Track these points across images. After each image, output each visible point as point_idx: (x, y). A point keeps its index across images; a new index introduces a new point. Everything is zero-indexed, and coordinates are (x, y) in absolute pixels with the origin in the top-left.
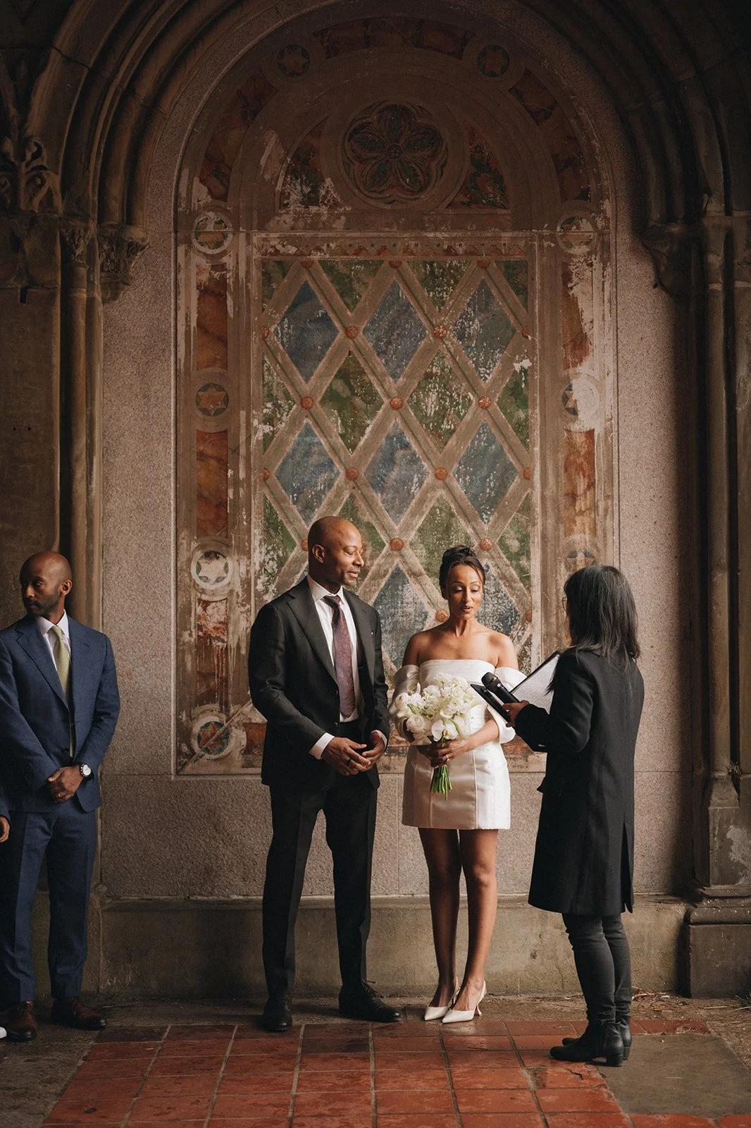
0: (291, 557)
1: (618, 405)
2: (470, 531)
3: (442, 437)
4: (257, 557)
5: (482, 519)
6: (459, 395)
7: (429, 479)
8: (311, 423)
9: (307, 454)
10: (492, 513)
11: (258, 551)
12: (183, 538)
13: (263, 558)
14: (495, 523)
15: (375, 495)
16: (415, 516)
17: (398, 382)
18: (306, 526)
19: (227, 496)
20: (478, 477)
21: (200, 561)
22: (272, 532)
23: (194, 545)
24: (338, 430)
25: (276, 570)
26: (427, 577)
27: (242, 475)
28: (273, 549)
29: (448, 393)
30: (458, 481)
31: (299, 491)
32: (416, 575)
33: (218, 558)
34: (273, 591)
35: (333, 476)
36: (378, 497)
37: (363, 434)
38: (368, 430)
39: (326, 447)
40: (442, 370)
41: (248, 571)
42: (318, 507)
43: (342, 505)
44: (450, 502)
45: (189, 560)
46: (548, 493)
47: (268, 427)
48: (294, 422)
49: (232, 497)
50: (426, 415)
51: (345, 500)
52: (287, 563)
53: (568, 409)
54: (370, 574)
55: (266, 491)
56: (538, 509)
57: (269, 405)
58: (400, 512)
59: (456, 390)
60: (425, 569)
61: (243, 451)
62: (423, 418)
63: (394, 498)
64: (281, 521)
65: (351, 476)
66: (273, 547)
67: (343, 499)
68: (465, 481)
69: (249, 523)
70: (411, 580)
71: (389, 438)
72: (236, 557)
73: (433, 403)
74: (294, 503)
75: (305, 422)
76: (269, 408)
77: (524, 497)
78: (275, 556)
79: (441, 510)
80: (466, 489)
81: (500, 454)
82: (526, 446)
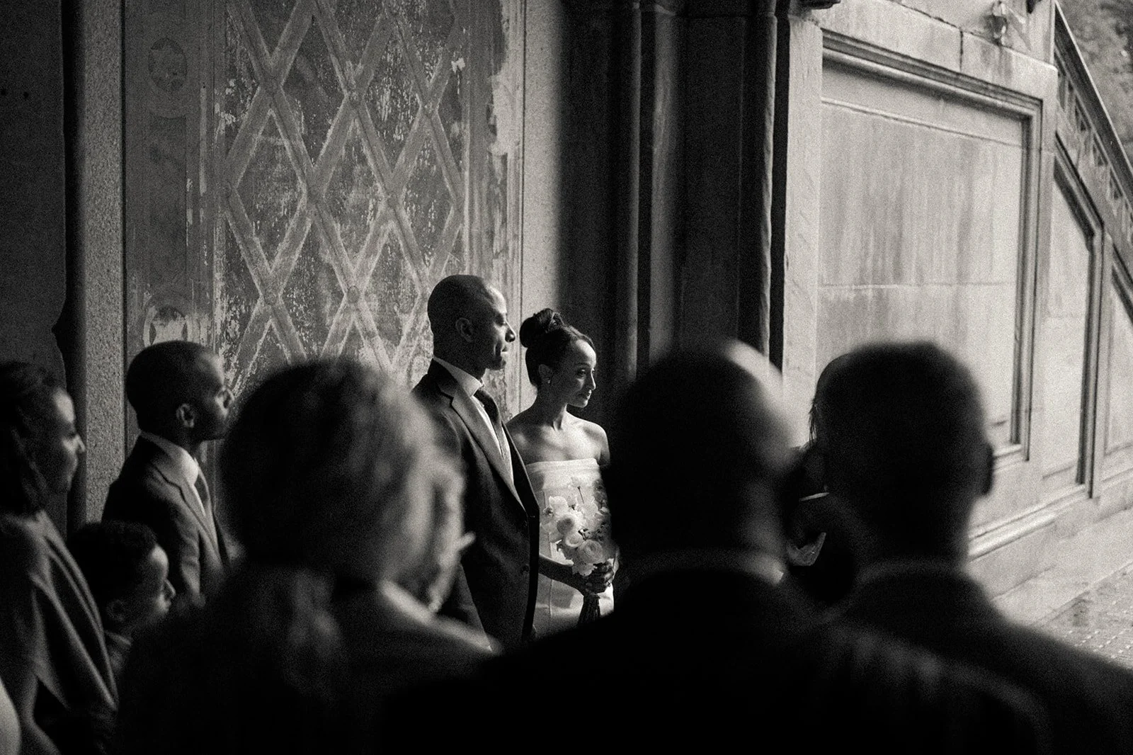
0: (254, 314)
1: (524, 126)
2: (414, 276)
3: (394, 149)
4: (220, 315)
5: (424, 260)
6: (408, 96)
7: (382, 207)
8: (274, 115)
9: (273, 161)
10: (432, 255)
11: (219, 306)
12: (134, 287)
13: (224, 317)
14: (435, 265)
15: (335, 225)
16: (370, 256)
17: (358, 70)
18: (269, 269)
19: (186, 220)
20: (422, 206)
21: (154, 323)
22: (235, 277)
23: (148, 296)
24: (301, 130)
25: (238, 333)
26: (379, 338)
27: (203, 189)
28: (236, 303)
29: (399, 91)
30: (406, 209)
31: (262, 216)
32: (369, 335)
33: (175, 318)
34: (235, 364)
35: (296, 195)
36: (337, 227)
37: (324, 138)
38: (330, 132)
39: (289, 153)
40: (395, 59)
41: (209, 337)
42: (281, 241)
43: (304, 239)
44: (399, 238)
45: (141, 321)
46: (475, 230)
47: (231, 116)
48: (259, 112)
49: (191, 223)
50: (381, 118)
51: (307, 232)
52: (250, 323)
53: (489, 126)
54: (329, 336)
55: (228, 214)
56: (467, 250)
57: (232, 83)
58: (357, 250)
59: (406, 88)
60: (378, 328)
61: (203, 150)
62: (377, 121)
63: (351, 231)
64: (244, 260)
65: (313, 197)
66: (236, 300)
67: (305, 230)
68: (412, 211)
69: (211, 261)
70: (365, 342)
71: (348, 148)
72: (196, 315)
73: (386, 104)
74: (258, 234)
75: (269, 114)
76: (233, 88)
77: (457, 233)
78: (238, 313)
79: (392, 248)
80: (412, 221)
81: (439, 176)
82: (460, 170)
